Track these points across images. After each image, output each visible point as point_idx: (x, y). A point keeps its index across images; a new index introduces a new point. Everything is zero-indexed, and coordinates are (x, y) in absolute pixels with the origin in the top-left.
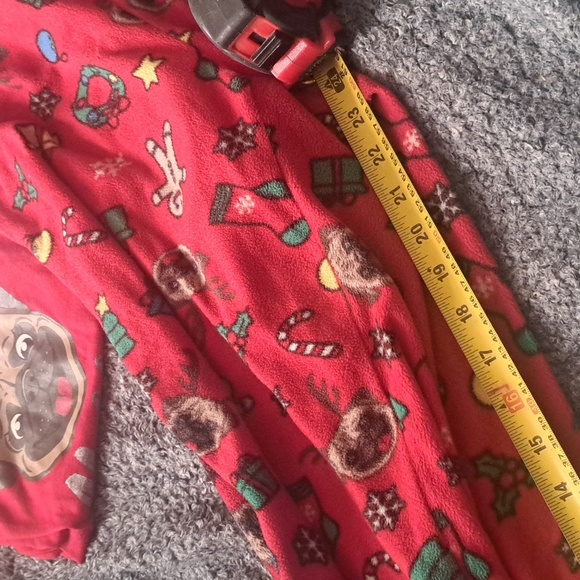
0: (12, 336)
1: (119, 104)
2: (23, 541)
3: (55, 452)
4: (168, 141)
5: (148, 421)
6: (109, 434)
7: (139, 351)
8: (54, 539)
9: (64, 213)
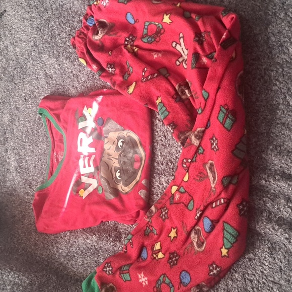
0: (117, 140)
1: (160, 32)
2: (122, 217)
3: (134, 182)
4: (182, 40)
5: (170, 169)
6: (155, 175)
7: (170, 116)
8: (134, 215)
9: (143, 71)
